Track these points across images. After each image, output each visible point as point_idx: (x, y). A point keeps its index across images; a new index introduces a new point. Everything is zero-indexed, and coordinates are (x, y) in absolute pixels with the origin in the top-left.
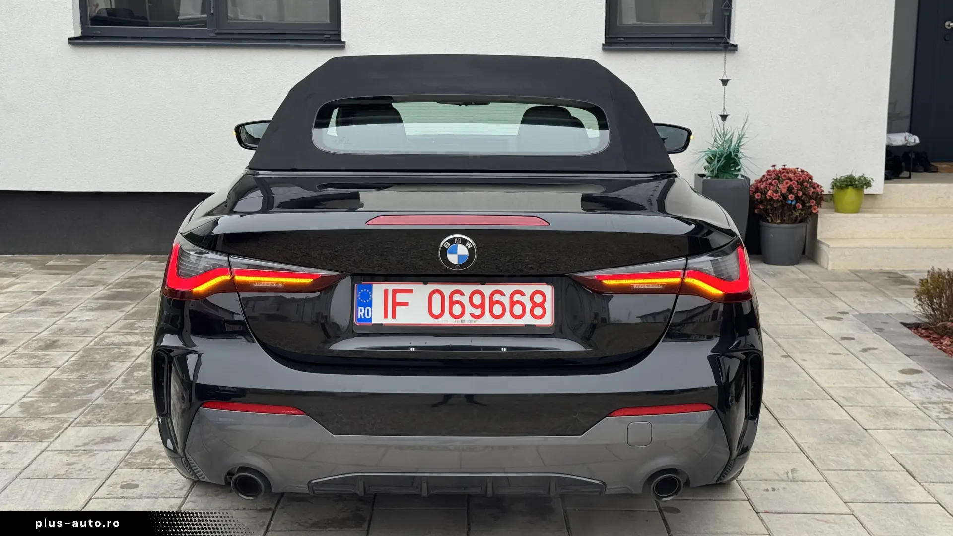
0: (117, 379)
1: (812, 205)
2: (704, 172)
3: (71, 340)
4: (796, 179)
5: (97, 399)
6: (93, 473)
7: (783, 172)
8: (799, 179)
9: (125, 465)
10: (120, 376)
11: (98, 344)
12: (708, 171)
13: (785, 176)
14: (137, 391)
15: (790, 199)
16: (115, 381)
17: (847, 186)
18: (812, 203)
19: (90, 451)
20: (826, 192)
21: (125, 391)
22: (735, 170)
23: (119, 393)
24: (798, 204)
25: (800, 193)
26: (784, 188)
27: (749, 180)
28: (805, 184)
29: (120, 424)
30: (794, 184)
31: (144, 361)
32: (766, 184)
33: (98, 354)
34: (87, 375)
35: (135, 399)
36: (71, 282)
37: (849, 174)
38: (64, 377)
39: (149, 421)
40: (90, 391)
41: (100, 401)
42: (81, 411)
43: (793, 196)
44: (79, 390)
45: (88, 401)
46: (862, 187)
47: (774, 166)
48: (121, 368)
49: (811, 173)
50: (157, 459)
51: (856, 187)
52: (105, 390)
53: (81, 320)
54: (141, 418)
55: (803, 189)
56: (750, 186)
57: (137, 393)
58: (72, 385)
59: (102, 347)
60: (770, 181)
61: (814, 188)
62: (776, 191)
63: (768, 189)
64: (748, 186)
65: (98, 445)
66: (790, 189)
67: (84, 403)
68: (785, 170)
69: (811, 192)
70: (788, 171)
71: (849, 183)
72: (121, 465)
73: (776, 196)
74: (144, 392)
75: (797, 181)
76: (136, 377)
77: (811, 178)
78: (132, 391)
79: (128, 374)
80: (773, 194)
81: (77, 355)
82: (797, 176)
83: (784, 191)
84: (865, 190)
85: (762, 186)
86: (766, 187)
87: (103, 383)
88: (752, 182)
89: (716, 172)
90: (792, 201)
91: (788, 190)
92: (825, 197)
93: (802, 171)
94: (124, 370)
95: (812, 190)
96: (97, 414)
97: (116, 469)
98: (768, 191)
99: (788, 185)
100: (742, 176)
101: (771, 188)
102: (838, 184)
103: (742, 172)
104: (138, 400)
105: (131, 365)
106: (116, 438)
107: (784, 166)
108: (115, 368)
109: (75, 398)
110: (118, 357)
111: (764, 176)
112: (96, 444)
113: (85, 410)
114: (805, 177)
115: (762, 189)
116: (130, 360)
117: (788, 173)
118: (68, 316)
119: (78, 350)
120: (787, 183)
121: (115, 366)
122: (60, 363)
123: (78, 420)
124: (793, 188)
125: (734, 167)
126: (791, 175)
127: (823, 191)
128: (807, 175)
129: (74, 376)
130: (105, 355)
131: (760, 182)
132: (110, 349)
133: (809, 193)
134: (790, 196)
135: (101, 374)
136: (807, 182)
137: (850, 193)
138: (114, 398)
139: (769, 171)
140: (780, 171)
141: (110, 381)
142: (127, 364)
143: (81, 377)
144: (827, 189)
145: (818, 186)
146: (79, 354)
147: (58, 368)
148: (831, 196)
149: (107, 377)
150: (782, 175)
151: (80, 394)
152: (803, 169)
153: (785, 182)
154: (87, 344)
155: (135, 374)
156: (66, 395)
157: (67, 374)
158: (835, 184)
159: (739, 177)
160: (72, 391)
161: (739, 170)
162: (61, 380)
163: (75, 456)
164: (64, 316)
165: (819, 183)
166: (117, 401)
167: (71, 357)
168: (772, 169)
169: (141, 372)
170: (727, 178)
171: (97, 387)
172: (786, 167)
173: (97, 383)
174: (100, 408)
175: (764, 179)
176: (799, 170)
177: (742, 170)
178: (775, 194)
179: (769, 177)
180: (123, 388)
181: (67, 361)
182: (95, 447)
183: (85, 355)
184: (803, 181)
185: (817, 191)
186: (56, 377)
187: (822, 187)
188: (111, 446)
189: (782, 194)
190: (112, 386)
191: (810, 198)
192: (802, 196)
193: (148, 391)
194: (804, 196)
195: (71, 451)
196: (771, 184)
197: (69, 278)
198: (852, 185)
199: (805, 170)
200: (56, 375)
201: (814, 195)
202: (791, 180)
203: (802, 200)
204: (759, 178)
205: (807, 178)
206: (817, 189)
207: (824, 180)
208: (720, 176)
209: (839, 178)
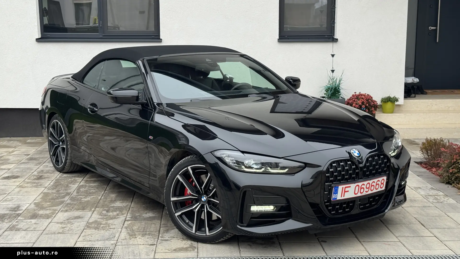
0: (74, 192)
1: (373, 110)
2: (324, 96)
3: (49, 175)
4: (365, 98)
5: (67, 201)
6: (74, 231)
7: (360, 96)
8: (367, 98)
9: (87, 228)
10: (74, 191)
11: (61, 177)
12: (326, 95)
13: (360, 97)
14: (84, 197)
15: (363, 107)
16: (73, 193)
17: (388, 101)
18: (373, 109)
19: (71, 222)
20: (379, 104)
21: (79, 197)
22: (338, 95)
23: (76, 198)
24: (367, 110)
25: (367, 105)
26: (360, 102)
27: (344, 99)
28: (369, 101)
29: (81, 211)
30: (365, 101)
31: (84, 184)
32: (352, 101)
33: (62, 181)
34: (60, 191)
35: (84, 200)
36: (41, 150)
37: (389, 96)
38: (50, 191)
39: (93, 209)
40: (64, 197)
41: (69, 201)
42: (62, 205)
43: (364, 106)
44: (58, 197)
45: (64, 201)
46: (394, 102)
47: (355, 93)
48: (74, 187)
49: (372, 96)
50: (101, 225)
51: (392, 102)
52: (70, 197)
53: (50, 167)
54: (89, 208)
55: (369, 103)
56: (345, 102)
57: (84, 198)
58: (54, 195)
59: (63, 178)
60: (354, 99)
61: (373, 102)
62: (357, 104)
63: (353, 103)
64: (344, 101)
65: (73, 220)
66: (363, 103)
67: (62, 202)
68: (360, 95)
69: (372, 104)
70: (362, 95)
71: (389, 100)
72: (85, 228)
73: (357, 106)
74: (87, 197)
75: (366, 99)
76: (82, 191)
77: (372, 98)
78: (82, 197)
79: (78, 189)
80: (355, 105)
81: (53, 182)
82: (366, 97)
83: (360, 104)
84: (396, 103)
85: (350, 102)
86: (352, 102)
87: (68, 194)
88: (346, 100)
89: (330, 96)
90: (364, 108)
91: (362, 103)
92: (378, 106)
93: (368, 95)
94: (76, 188)
95: (373, 103)
96: (69, 207)
97: (84, 229)
98: (353, 104)
99: (362, 101)
100: (341, 97)
101: (355, 103)
102: (384, 100)
103: (341, 96)
104: (85, 201)
105: (78, 186)
106: (80, 217)
107: (360, 92)
108: (71, 187)
109: (58, 200)
110: (72, 182)
111: (351, 97)
112: (72, 219)
113: (63, 205)
114: (369, 98)
115: (350, 103)
116: (77, 183)
117: (362, 96)
118: (44, 165)
119: (53, 180)
120: (361, 100)
121: (71, 186)
122: (46, 186)
123: (61, 209)
124: (364, 103)
125: (338, 93)
126: (363, 97)
127: (377, 103)
128: (370, 96)
129: (54, 191)
130: (65, 182)
131: (349, 100)
132: (67, 179)
133: (371, 105)
134: (363, 106)
135: (66, 190)
136: (370, 99)
137: (389, 105)
138: (75, 200)
139: (353, 95)
140: (358, 95)
141: (71, 192)
142: (77, 185)
143: (58, 191)
144: (379, 102)
145: (375, 101)
146: (54, 181)
147: (46, 188)
148: (381, 106)
149: (69, 191)
150: (359, 97)
151: (59, 199)
152: (368, 94)
153: (360, 100)
154: (55, 177)
155: (81, 189)
156: (53, 199)
157: (51, 190)
158: (382, 100)
159: (340, 98)
160: (55, 197)
161: (340, 95)
162: (49, 193)
163: (64, 225)
164: (42, 165)
165: (375, 100)
166: (76, 201)
167: (51, 183)
168: (354, 94)
169: (83, 189)
170: (334, 98)
171: (66, 195)
172: (361, 93)
173: (65, 194)
174: (70, 204)
175: (351, 99)
176: (366, 94)
177: (341, 95)
178: (356, 105)
179: (353, 98)
180: (78, 196)
181: (49, 184)
182: (72, 221)
183: (57, 182)
184: (369, 99)
185: (375, 104)
186: (46, 192)
187: (377, 102)
188: (79, 220)
189: (359, 105)
190: (73, 195)
191: (372, 107)
192: (368, 106)
193: (89, 197)
194: (369, 106)
195: (62, 222)
196: (354, 101)
197: (39, 148)
198: (390, 101)
199: (369, 94)
200: (46, 191)
201: (374, 106)
202: (363, 99)
203: (368, 108)
204: (349, 98)
205: (370, 98)
206: (375, 103)
207: (377, 99)
208: (332, 97)
209: (384, 97)
